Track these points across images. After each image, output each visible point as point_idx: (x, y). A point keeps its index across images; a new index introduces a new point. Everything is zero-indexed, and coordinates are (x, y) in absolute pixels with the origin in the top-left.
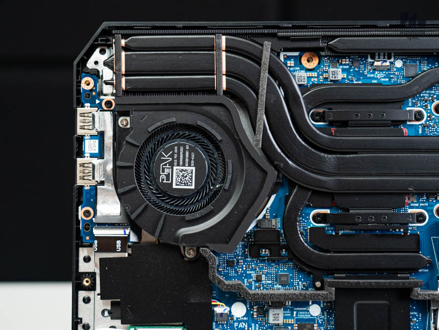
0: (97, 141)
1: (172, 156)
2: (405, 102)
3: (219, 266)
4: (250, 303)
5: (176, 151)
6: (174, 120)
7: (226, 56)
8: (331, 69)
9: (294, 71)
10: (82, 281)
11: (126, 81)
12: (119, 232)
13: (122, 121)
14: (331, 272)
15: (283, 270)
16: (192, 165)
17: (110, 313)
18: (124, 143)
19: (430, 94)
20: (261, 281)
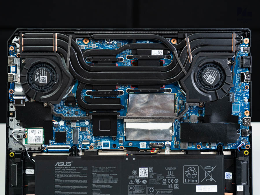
0: (15, 68)
1: (39, 73)
2: (117, 55)
3: (55, 109)
4: (66, 121)
5: (41, 71)
6: (40, 61)
7: (57, 40)
8: (93, 44)
9: (81, 45)
10: (10, 114)
11: (24, 48)
12: (22, 98)
13: (23, 61)
14: (92, 110)
15: (76, 110)
16: (46, 75)
17: (19, 124)
18: (23, 68)
19: (125, 52)
20: (69, 113)
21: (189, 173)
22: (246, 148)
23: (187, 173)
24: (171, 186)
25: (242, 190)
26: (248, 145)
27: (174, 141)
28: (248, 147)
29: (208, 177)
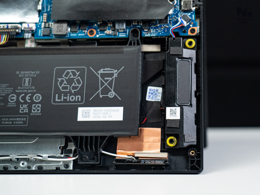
21: (65, 82)
22: (189, 34)
23: (62, 81)
24: (24, 108)
25: (178, 117)
26: (194, 28)
27: (42, 22)
28: (193, 31)
29: (106, 91)
